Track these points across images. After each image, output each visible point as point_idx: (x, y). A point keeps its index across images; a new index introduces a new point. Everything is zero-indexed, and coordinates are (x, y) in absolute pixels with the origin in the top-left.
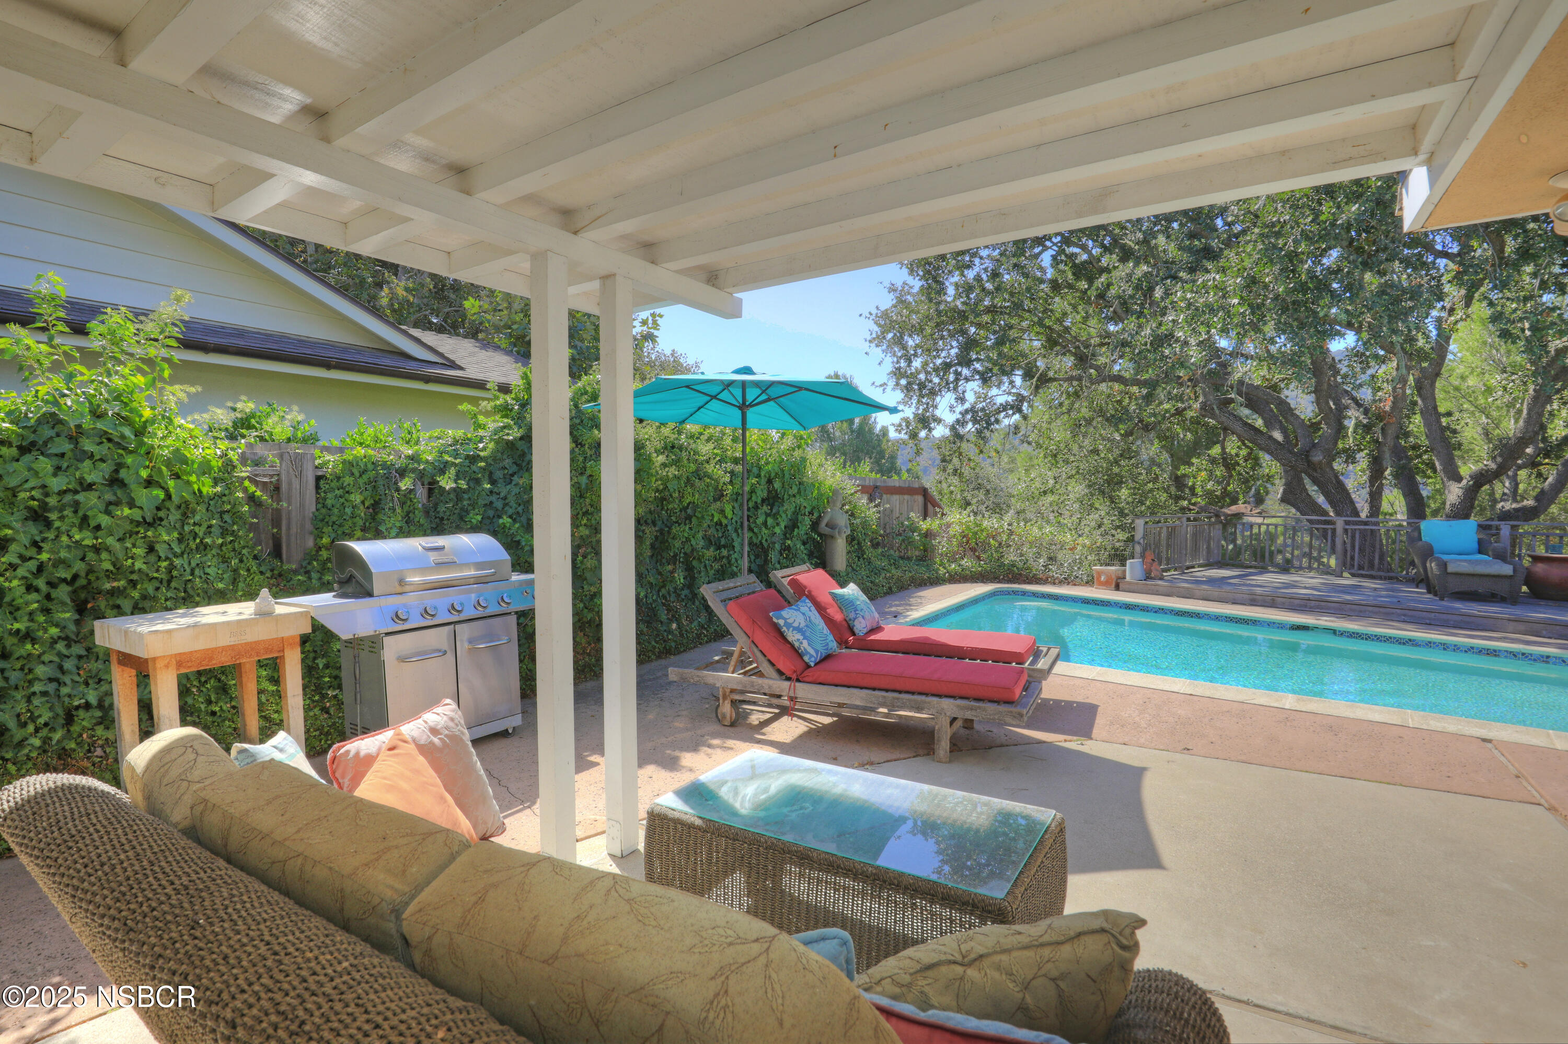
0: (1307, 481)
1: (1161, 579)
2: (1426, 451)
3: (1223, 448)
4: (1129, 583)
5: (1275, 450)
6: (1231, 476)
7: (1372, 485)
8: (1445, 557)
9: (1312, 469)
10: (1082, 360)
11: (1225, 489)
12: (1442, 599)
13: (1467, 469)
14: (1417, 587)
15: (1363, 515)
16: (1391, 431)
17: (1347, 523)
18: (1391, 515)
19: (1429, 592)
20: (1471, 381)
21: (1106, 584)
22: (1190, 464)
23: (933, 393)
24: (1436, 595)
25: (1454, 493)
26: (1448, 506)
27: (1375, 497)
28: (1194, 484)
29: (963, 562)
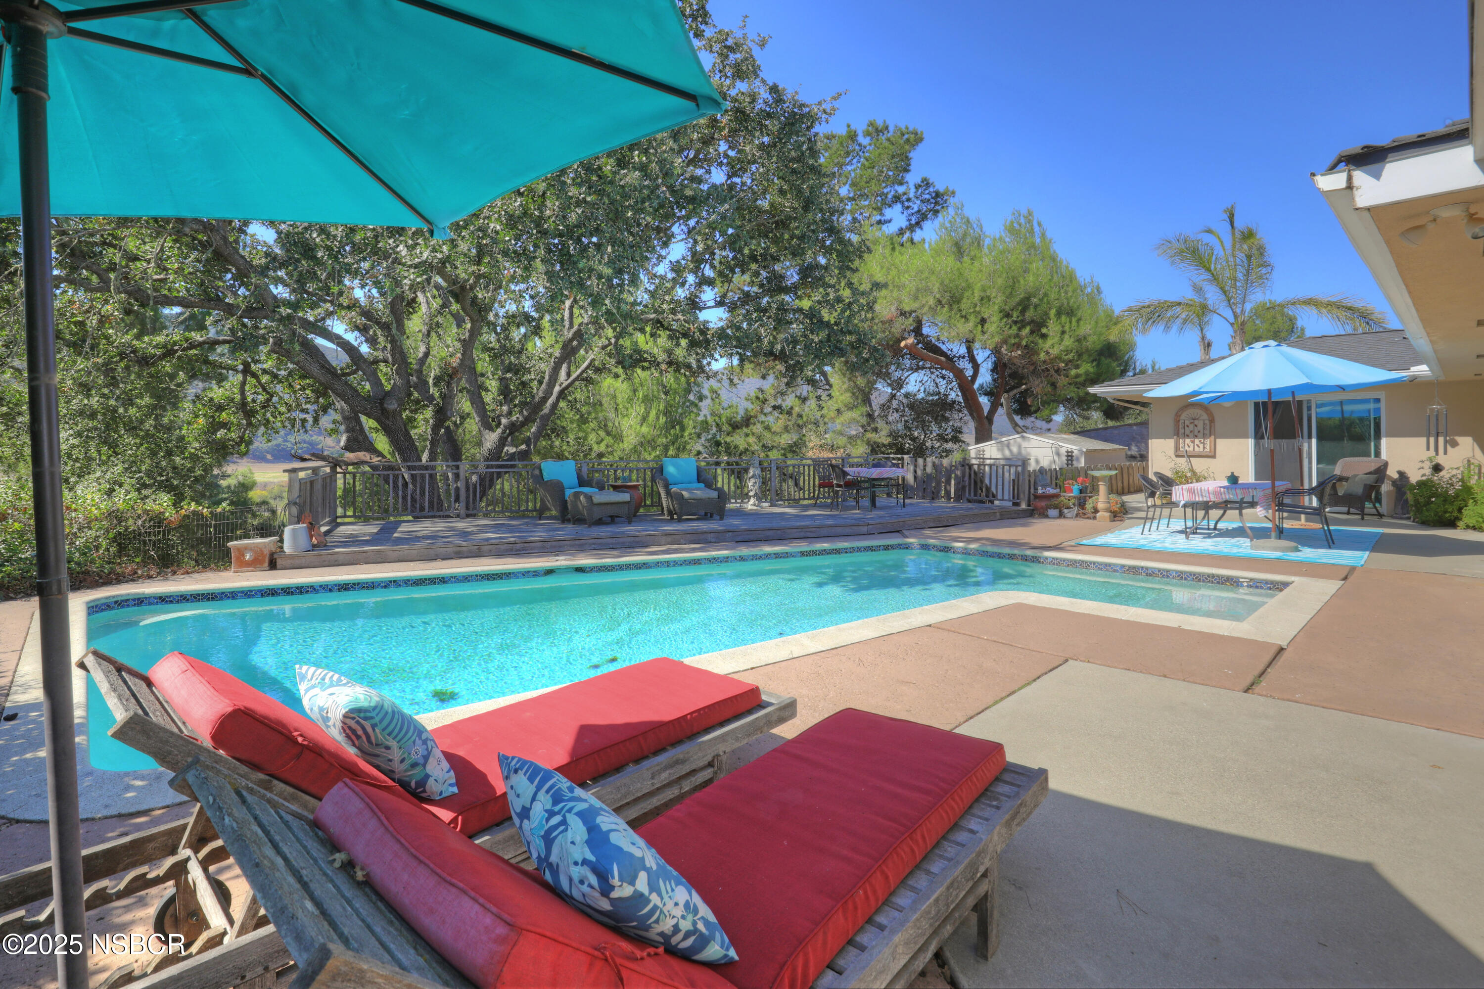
4: (291, 557)
9: (385, 417)
16: (457, 385)
21: (253, 564)
25: (491, 440)
26: (485, 451)
27: (436, 444)
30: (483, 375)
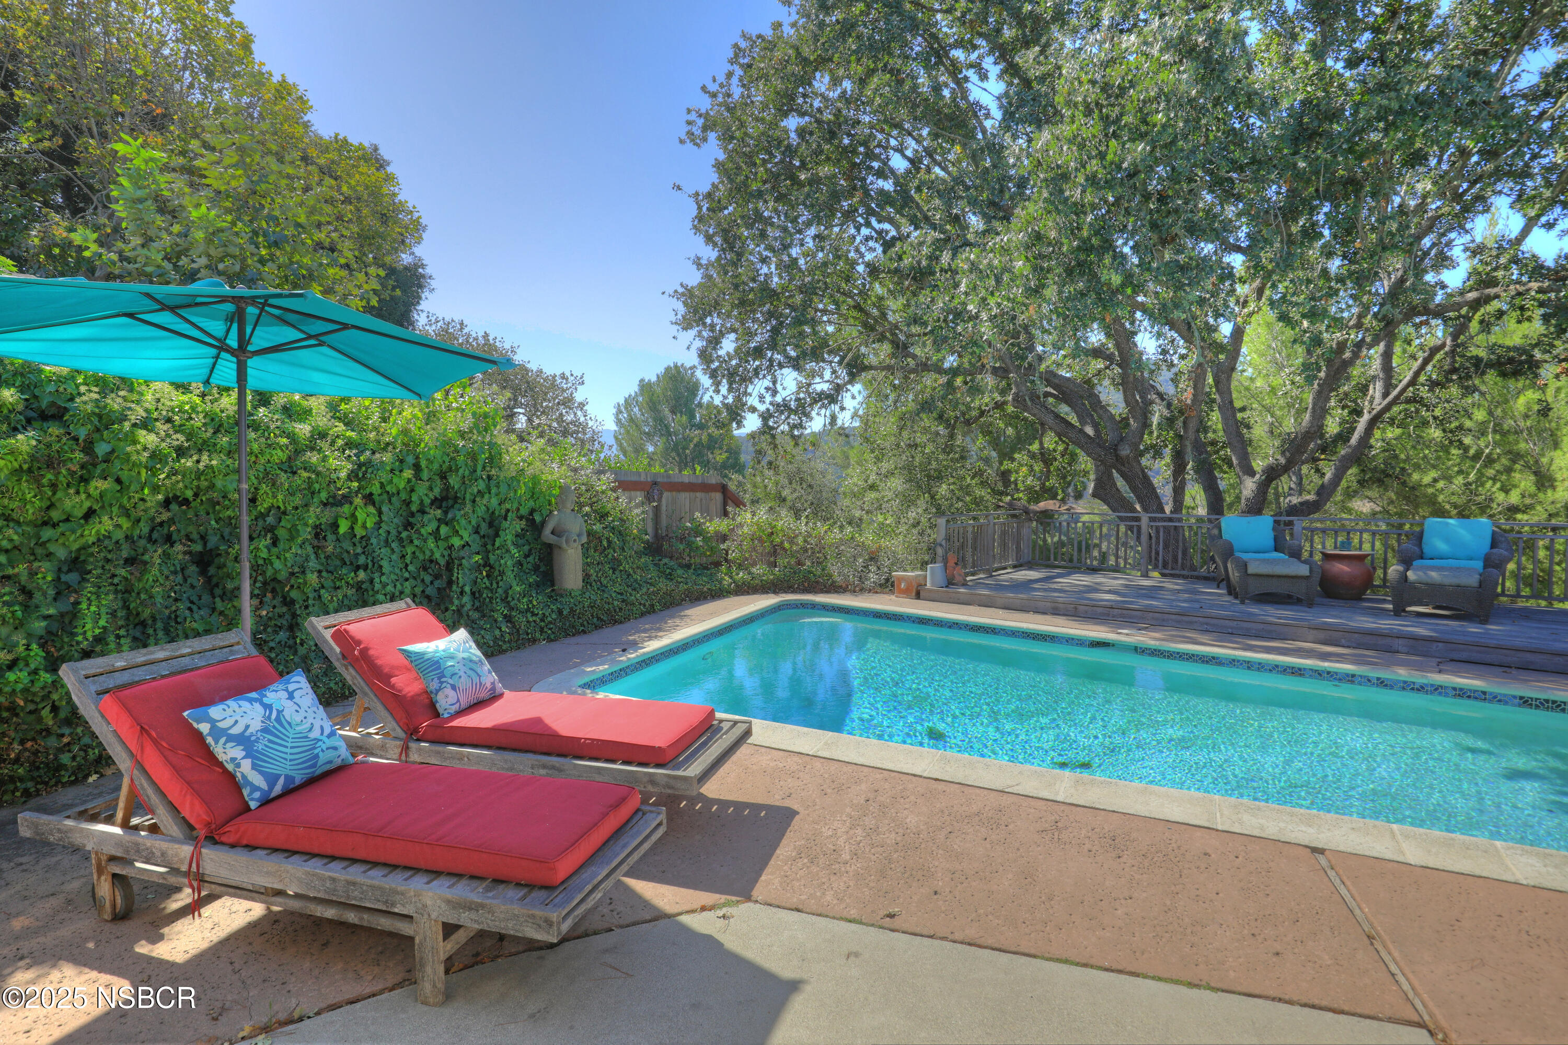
0: (1115, 474)
1: (965, 584)
2: (1223, 447)
3: (1041, 444)
4: (930, 591)
5: (1088, 445)
6: (1049, 471)
7: (1175, 480)
8: (1245, 556)
9: (1120, 462)
10: (900, 348)
11: (1044, 484)
12: (1242, 602)
13: (1259, 465)
14: (1218, 587)
15: (1168, 509)
16: (1192, 425)
17: (1152, 519)
18: (1193, 508)
19: (1230, 593)
20: (1259, 383)
21: (906, 592)
22: (1013, 460)
23: (746, 380)
24: (1236, 598)
25: (1249, 486)
26: (1243, 501)
27: (1179, 492)
28: (1016, 480)
29: (754, 570)
30: (1243, 409)
